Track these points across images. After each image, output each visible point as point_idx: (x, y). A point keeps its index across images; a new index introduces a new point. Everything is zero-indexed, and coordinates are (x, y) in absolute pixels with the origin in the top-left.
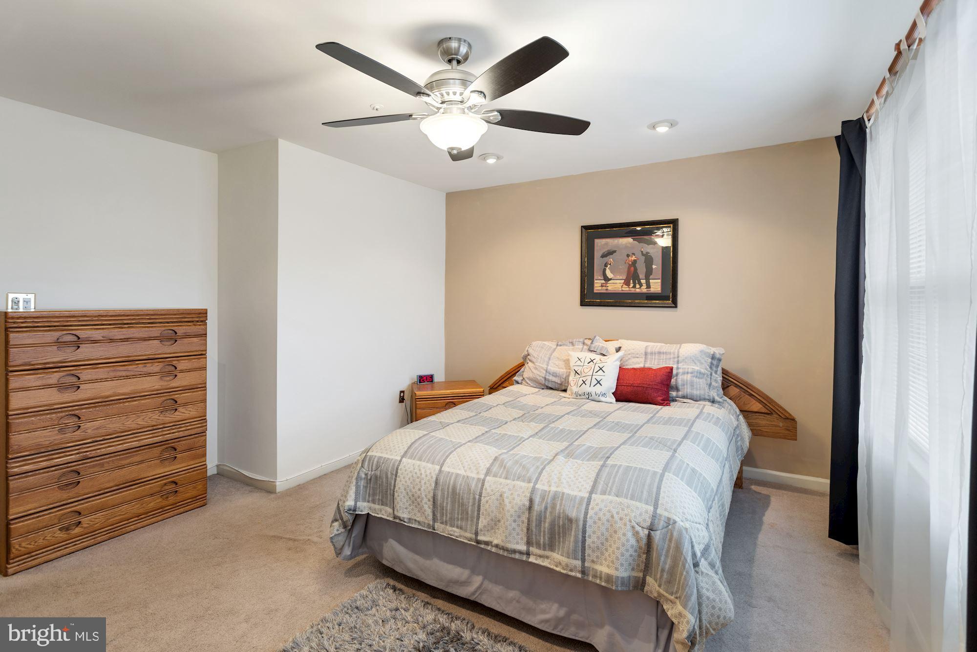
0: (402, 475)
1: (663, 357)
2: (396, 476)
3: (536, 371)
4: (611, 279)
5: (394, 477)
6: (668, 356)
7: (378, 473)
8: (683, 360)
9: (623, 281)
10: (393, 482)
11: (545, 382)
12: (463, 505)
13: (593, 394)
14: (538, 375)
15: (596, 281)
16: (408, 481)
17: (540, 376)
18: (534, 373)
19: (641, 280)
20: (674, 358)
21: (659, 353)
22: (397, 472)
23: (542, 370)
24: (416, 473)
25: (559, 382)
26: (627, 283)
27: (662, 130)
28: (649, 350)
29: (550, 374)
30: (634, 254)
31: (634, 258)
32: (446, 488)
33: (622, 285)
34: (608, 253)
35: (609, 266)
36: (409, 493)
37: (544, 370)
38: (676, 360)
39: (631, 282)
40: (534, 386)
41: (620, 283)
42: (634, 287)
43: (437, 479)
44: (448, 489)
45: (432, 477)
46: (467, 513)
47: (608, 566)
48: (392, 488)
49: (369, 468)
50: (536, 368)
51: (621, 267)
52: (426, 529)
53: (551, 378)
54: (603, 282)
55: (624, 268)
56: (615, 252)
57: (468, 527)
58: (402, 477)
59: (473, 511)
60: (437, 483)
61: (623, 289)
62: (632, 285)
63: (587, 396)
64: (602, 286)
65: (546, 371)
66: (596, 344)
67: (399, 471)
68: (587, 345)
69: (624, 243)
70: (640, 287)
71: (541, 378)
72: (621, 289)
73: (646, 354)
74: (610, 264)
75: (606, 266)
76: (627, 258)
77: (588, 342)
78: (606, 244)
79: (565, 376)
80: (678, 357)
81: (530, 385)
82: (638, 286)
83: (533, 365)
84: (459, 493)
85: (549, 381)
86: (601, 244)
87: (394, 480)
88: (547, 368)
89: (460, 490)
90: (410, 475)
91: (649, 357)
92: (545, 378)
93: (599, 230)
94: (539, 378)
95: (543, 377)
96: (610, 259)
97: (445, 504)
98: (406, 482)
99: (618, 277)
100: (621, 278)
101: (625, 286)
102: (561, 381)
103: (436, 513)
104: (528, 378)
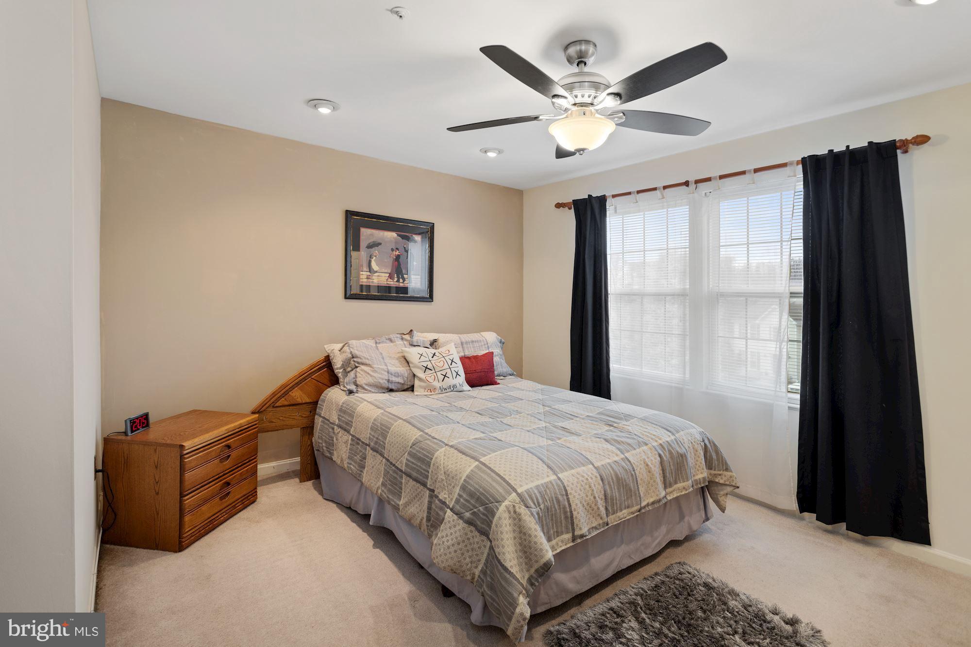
0: (572, 490)
1: (476, 345)
2: (567, 495)
3: (377, 374)
4: (376, 272)
5: (565, 497)
6: (480, 344)
7: (549, 504)
8: (491, 345)
9: (388, 275)
10: (567, 504)
11: (388, 384)
12: (626, 485)
13: (458, 385)
14: (380, 378)
15: (361, 273)
16: (580, 493)
17: (383, 379)
18: (375, 377)
19: (404, 275)
20: (485, 344)
21: (473, 342)
22: (566, 491)
23: (383, 372)
24: (583, 481)
25: (402, 382)
26: (391, 276)
27: (491, 155)
28: (463, 340)
29: (392, 374)
30: (397, 249)
31: (397, 253)
32: (611, 479)
33: (387, 278)
34: (373, 244)
35: (374, 258)
36: (585, 504)
37: (385, 371)
38: (486, 346)
39: (396, 276)
40: (376, 391)
41: (385, 277)
42: (398, 281)
43: (601, 477)
44: (612, 479)
45: (596, 477)
46: (631, 491)
47: (702, 473)
48: (568, 510)
49: (535, 506)
50: (375, 371)
51: (386, 260)
52: (603, 529)
53: (394, 379)
54: (369, 273)
55: (389, 261)
56: (380, 244)
57: (634, 501)
58: (573, 492)
59: (634, 487)
60: (602, 480)
61: (388, 282)
62: (396, 279)
63: (452, 389)
64: (367, 278)
65: (388, 372)
66: (415, 339)
67: (567, 488)
68: (406, 340)
69: (388, 237)
70: (404, 281)
71: (384, 381)
72: (386, 283)
73: (462, 344)
74: (376, 256)
75: (371, 257)
76: (392, 252)
77: (407, 337)
78: (372, 235)
79: (407, 375)
80: (487, 344)
81: (370, 391)
82: (401, 281)
83: (369, 368)
84: (622, 478)
85: (392, 382)
86: (367, 234)
87: (566, 500)
88: (387, 369)
89: (621, 475)
90: (579, 486)
91: (465, 346)
92: (388, 381)
93: (366, 219)
94: (381, 381)
95: (386, 379)
96: (375, 251)
97: (614, 493)
98: (579, 494)
99: (383, 270)
100: (386, 271)
101: (389, 280)
102: (404, 381)
103: (608, 507)
104: (366, 385)
